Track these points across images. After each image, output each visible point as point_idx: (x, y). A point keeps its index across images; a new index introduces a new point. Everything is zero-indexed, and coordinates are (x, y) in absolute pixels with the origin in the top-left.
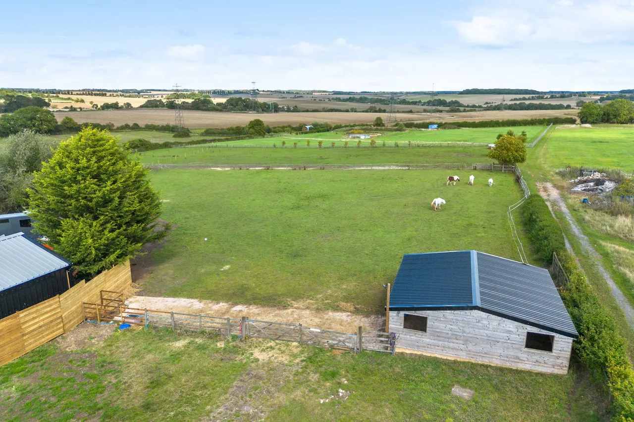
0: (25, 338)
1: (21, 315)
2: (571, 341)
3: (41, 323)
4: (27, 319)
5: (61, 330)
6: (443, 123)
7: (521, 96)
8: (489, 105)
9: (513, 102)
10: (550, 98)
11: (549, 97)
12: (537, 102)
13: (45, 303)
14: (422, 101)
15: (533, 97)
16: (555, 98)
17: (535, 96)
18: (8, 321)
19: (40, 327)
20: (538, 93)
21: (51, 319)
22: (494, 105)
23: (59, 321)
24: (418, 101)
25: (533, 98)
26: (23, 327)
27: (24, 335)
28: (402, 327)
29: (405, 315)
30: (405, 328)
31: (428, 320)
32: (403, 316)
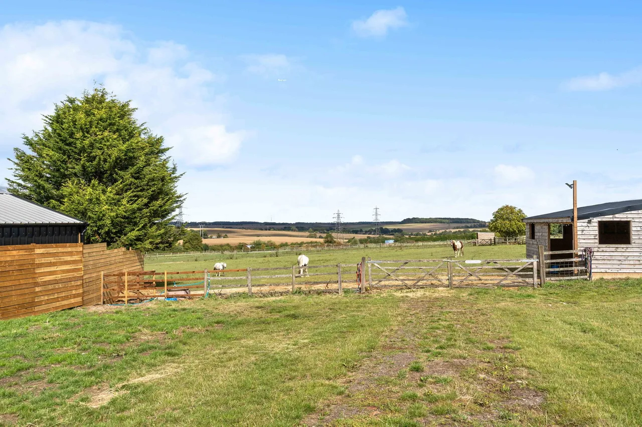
0: (37, 289)
1: (38, 251)
3: (59, 276)
4: (43, 260)
5: (79, 299)
7: (464, 225)
8: (433, 233)
13: (66, 247)
17: (477, 225)
18: (22, 253)
19: (56, 282)
21: (70, 275)
23: (79, 283)
26: (37, 271)
27: (37, 284)
28: (597, 241)
29: (600, 223)
30: (600, 243)
31: (633, 224)
32: (597, 224)
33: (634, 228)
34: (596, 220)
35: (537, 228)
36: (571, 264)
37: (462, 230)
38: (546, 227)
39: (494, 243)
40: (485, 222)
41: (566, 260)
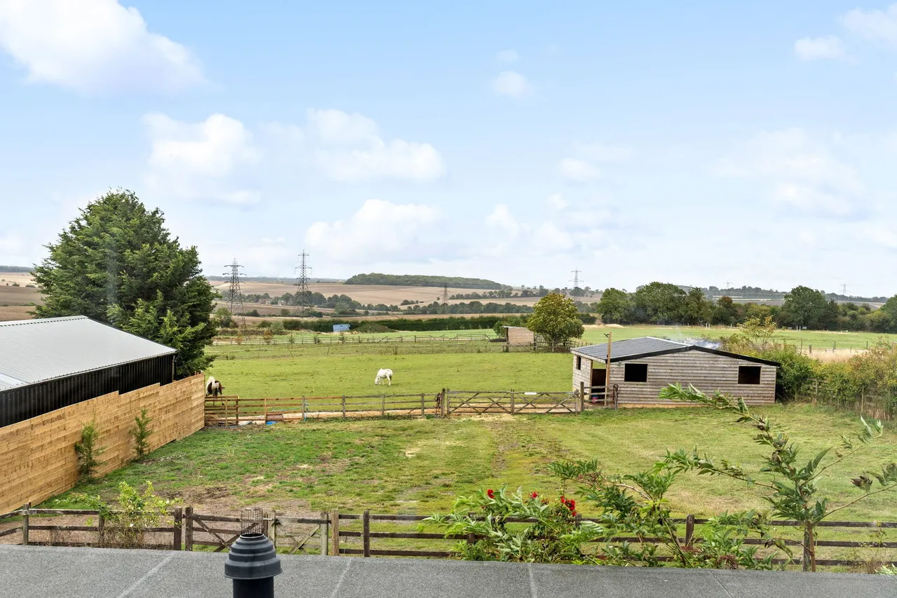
2: (775, 370)
6: (360, 322)
7: (470, 291)
8: (412, 306)
9: (458, 302)
10: (521, 297)
11: (519, 295)
12: (503, 302)
14: (272, 296)
15: (491, 293)
16: (531, 296)
17: (496, 292)
20: (497, 286)
22: (421, 305)
24: (262, 294)
25: (491, 296)
28: (623, 379)
29: (626, 365)
30: (626, 380)
31: (648, 367)
32: (624, 366)
33: (650, 370)
34: (624, 363)
35: (583, 361)
36: (603, 397)
37: (467, 302)
38: (590, 362)
39: (534, 348)
40: (511, 289)
41: (600, 394)
